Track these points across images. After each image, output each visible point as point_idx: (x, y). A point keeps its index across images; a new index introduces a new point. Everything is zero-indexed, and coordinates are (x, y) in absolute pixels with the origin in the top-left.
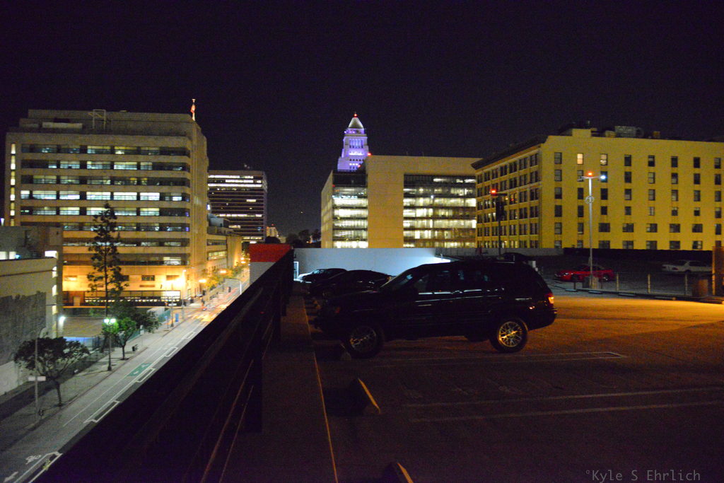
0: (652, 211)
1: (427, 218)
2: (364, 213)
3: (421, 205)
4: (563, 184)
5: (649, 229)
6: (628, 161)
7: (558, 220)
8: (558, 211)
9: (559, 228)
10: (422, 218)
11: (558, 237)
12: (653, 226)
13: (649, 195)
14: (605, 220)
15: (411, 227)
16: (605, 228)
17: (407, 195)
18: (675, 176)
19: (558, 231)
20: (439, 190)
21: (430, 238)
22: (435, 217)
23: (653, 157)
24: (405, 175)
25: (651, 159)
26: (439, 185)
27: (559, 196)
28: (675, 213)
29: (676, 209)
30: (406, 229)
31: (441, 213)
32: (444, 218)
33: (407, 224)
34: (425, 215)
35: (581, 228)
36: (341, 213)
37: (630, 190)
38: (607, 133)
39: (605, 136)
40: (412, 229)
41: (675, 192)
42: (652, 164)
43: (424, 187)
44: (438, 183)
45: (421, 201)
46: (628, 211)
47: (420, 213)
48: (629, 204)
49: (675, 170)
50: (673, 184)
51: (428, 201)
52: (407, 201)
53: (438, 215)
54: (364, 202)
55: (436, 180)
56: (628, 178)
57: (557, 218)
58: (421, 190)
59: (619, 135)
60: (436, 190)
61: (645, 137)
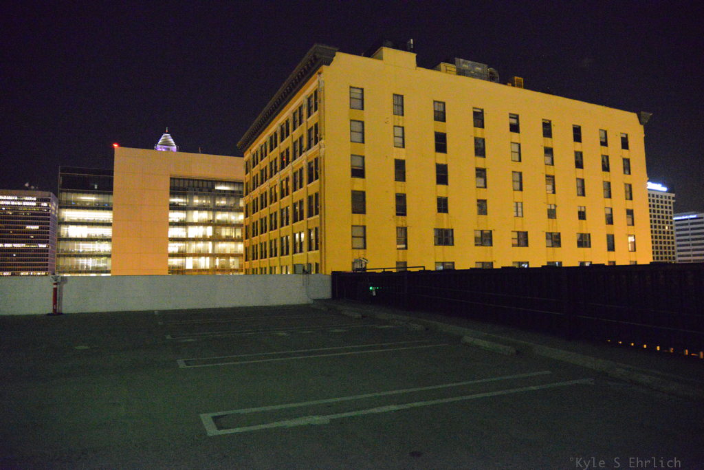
0: (519, 210)
1: (205, 239)
2: (107, 232)
3: (196, 220)
4: (368, 150)
5: (516, 242)
6: (479, 118)
7: (358, 219)
8: (359, 202)
9: (361, 236)
10: (196, 240)
11: (360, 254)
12: (521, 236)
13: (513, 181)
14: (445, 222)
15: (179, 252)
16: (444, 237)
17: (174, 207)
18: (549, 151)
19: (359, 242)
20: (223, 202)
21: (208, 267)
22: (216, 239)
23: (517, 117)
24: (171, 178)
25: (514, 121)
26: (223, 194)
27: (358, 173)
28: (552, 214)
29: (553, 208)
30: (173, 255)
31: (225, 232)
32: (228, 239)
33: (174, 248)
34: (201, 236)
35: (403, 236)
36: (73, 231)
37: (484, 170)
38: (443, 65)
39: (439, 70)
40: (181, 254)
41: (551, 179)
42: (515, 128)
43: (200, 196)
44: (220, 191)
45: (196, 216)
46: (482, 206)
47: (194, 232)
48: (482, 194)
49: (549, 143)
50: (546, 164)
51: (205, 216)
52: (176, 216)
53: (220, 236)
54: (106, 216)
55: (218, 188)
56: (480, 149)
57: (356, 216)
58: (196, 201)
59: (461, 72)
60: (217, 202)
61: (504, 81)
